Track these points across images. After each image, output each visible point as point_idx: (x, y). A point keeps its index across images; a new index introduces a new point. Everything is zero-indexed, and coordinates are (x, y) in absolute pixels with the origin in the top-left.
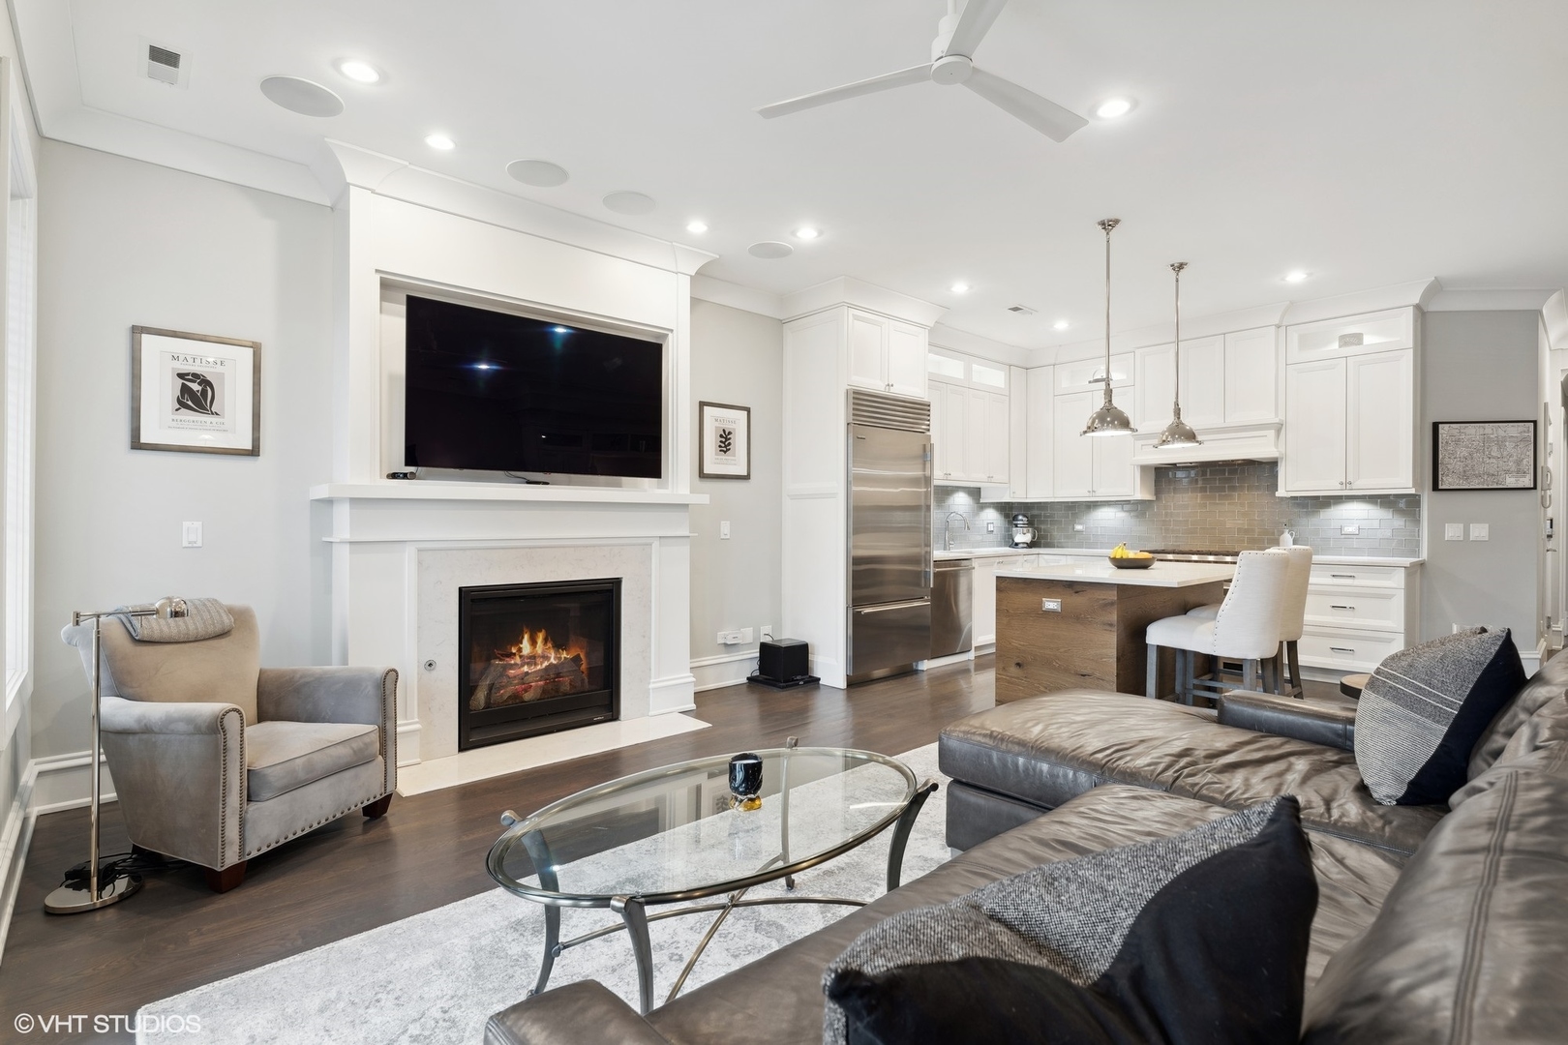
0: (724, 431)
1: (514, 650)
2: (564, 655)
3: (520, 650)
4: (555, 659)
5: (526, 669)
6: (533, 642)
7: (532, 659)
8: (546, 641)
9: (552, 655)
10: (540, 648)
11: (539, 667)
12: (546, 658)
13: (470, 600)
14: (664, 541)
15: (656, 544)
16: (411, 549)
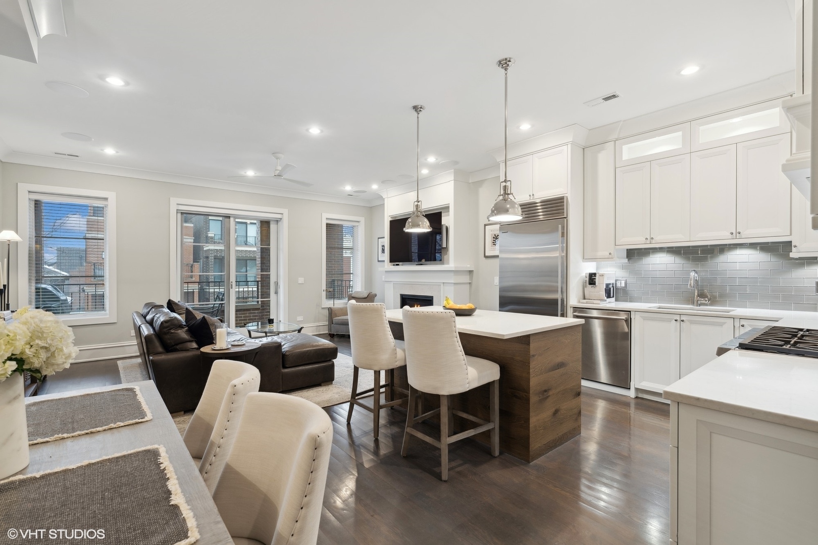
0: (495, 235)
13: (403, 298)
14: (445, 284)
15: (442, 285)
16: (392, 283)
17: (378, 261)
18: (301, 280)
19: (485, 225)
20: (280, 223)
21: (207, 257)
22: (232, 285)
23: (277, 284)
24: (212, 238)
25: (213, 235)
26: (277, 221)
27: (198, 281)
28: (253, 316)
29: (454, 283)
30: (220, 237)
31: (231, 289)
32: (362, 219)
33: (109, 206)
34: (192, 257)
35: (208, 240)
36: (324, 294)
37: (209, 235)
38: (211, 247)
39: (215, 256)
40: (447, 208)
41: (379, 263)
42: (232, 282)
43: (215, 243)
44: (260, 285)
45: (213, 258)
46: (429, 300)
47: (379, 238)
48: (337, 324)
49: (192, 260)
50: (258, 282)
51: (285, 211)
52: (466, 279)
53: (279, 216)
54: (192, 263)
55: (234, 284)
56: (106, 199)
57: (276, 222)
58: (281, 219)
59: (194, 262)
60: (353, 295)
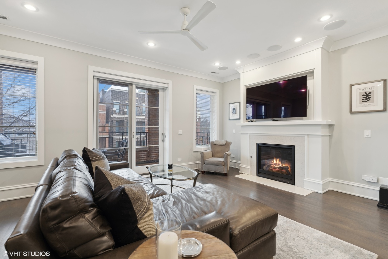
1: (272, 162)
2: (284, 165)
3: (274, 162)
4: (281, 165)
5: (275, 166)
6: (276, 161)
7: (276, 164)
8: (279, 161)
9: (281, 164)
10: (278, 162)
11: (278, 166)
12: (279, 165)
13: (259, 146)
14: (309, 136)
15: (306, 137)
16: (248, 135)
17: (229, 119)
18: (180, 132)
19: (351, 86)
20: (166, 91)
21: (112, 121)
22: (133, 135)
23: (163, 134)
24: (115, 111)
25: (115, 110)
26: (164, 89)
27: (108, 132)
28: (144, 156)
29: (322, 135)
30: (119, 111)
31: (133, 138)
32: (217, 91)
33: (38, 69)
34: (105, 121)
35: (113, 112)
36: (195, 141)
37: (114, 110)
38: (114, 116)
39: (116, 120)
40: (312, 73)
41: (230, 121)
42: (133, 133)
43: (116, 114)
44: (148, 135)
45: (115, 121)
46: (290, 149)
47: (229, 104)
48: (208, 164)
49: (105, 122)
50: (147, 133)
51: (170, 82)
52: (326, 132)
53: (166, 86)
54: (105, 123)
55: (135, 134)
56: (36, 63)
57: (163, 91)
58: (167, 88)
59: (106, 123)
60: (214, 143)
